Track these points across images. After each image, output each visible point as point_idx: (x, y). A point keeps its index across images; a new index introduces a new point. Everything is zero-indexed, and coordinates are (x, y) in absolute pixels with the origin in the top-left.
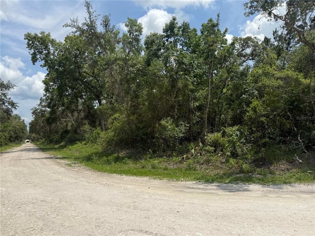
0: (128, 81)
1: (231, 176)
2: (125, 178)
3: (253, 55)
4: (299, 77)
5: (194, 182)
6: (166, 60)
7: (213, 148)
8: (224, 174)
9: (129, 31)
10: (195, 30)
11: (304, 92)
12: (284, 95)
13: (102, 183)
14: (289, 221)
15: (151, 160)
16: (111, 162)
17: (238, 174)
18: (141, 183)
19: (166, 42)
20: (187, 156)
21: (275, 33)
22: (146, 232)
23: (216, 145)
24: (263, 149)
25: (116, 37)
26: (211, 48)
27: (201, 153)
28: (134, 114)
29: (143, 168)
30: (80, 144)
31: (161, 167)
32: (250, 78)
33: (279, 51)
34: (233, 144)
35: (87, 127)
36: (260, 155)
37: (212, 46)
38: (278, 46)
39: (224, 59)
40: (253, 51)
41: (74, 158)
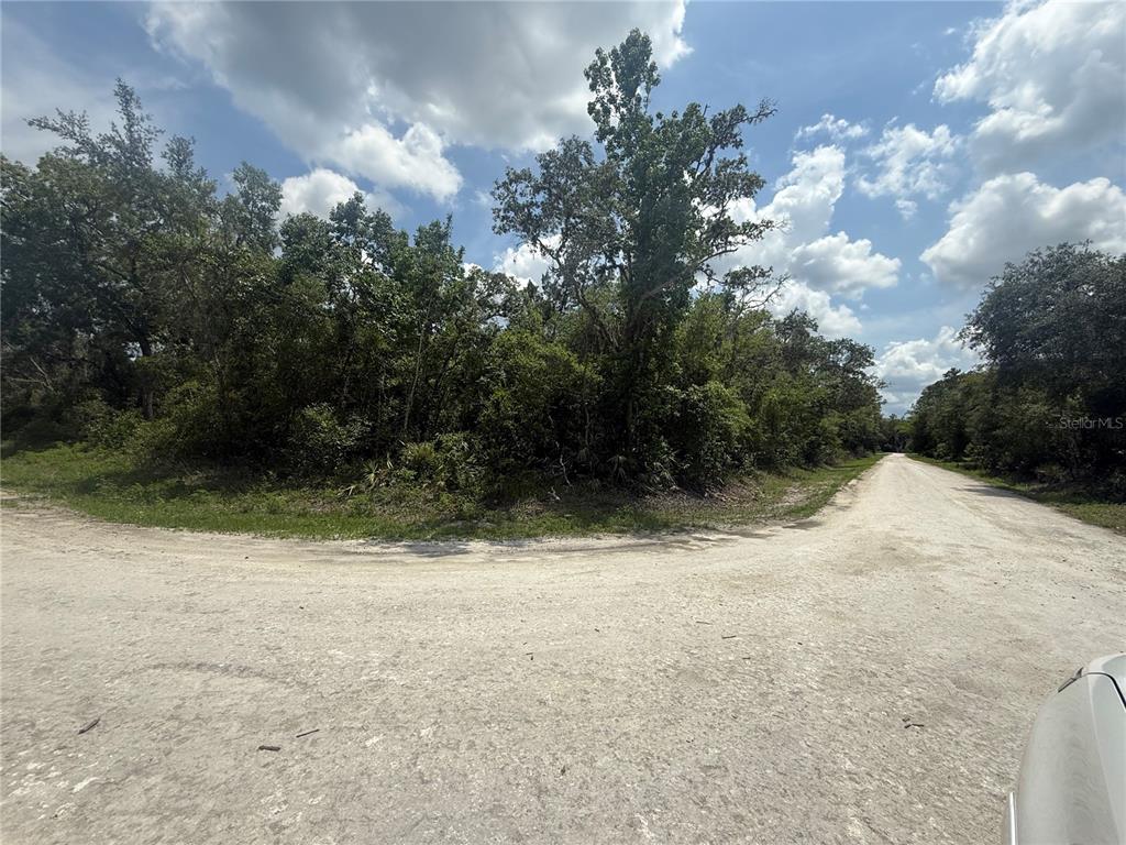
0: (227, 309)
1: (439, 526)
2: (186, 535)
3: (506, 308)
4: (571, 359)
5: (361, 541)
6: (333, 280)
7: (413, 473)
8: (427, 523)
9: (244, 194)
10: (404, 235)
11: (575, 385)
12: (545, 386)
13: (110, 549)
14: (518, 605)
15: (268, 495)
16: (155, 498)
17: (452, 521)
18: (230, 547)
19: (335, 240)
20: (357, 488)
21: (545, 278)
22: (199, 666)
23: (420, 465)
24: (501, 476)
25: (202, 198)
26: (430, 276)
27: (388, 482)
28: (238, 387)
29: (246, 512)
30: (65, 449)
31: (293, 509)
32: (495, 349)
33: (548, 311)
34: (451, 464)
35: (97, 406)
36: (496, 487)
37: (431, 273)
38: (548, 302)
39: (451, 304)
40: (506, 301)
41: (38, 486)
